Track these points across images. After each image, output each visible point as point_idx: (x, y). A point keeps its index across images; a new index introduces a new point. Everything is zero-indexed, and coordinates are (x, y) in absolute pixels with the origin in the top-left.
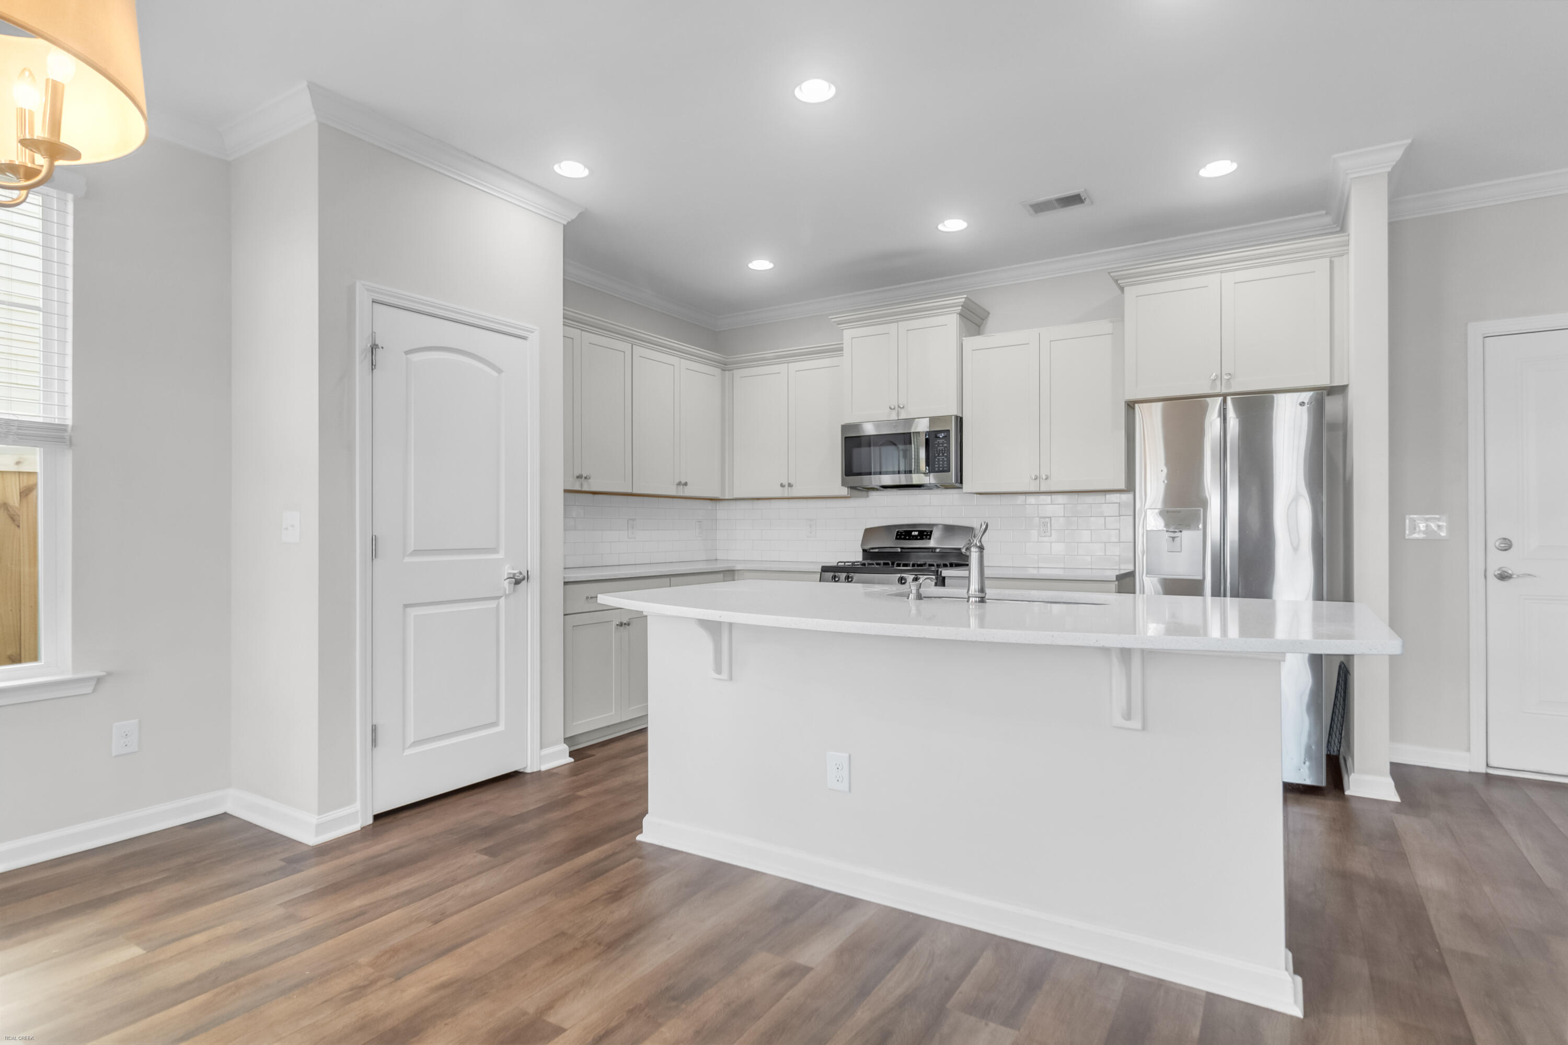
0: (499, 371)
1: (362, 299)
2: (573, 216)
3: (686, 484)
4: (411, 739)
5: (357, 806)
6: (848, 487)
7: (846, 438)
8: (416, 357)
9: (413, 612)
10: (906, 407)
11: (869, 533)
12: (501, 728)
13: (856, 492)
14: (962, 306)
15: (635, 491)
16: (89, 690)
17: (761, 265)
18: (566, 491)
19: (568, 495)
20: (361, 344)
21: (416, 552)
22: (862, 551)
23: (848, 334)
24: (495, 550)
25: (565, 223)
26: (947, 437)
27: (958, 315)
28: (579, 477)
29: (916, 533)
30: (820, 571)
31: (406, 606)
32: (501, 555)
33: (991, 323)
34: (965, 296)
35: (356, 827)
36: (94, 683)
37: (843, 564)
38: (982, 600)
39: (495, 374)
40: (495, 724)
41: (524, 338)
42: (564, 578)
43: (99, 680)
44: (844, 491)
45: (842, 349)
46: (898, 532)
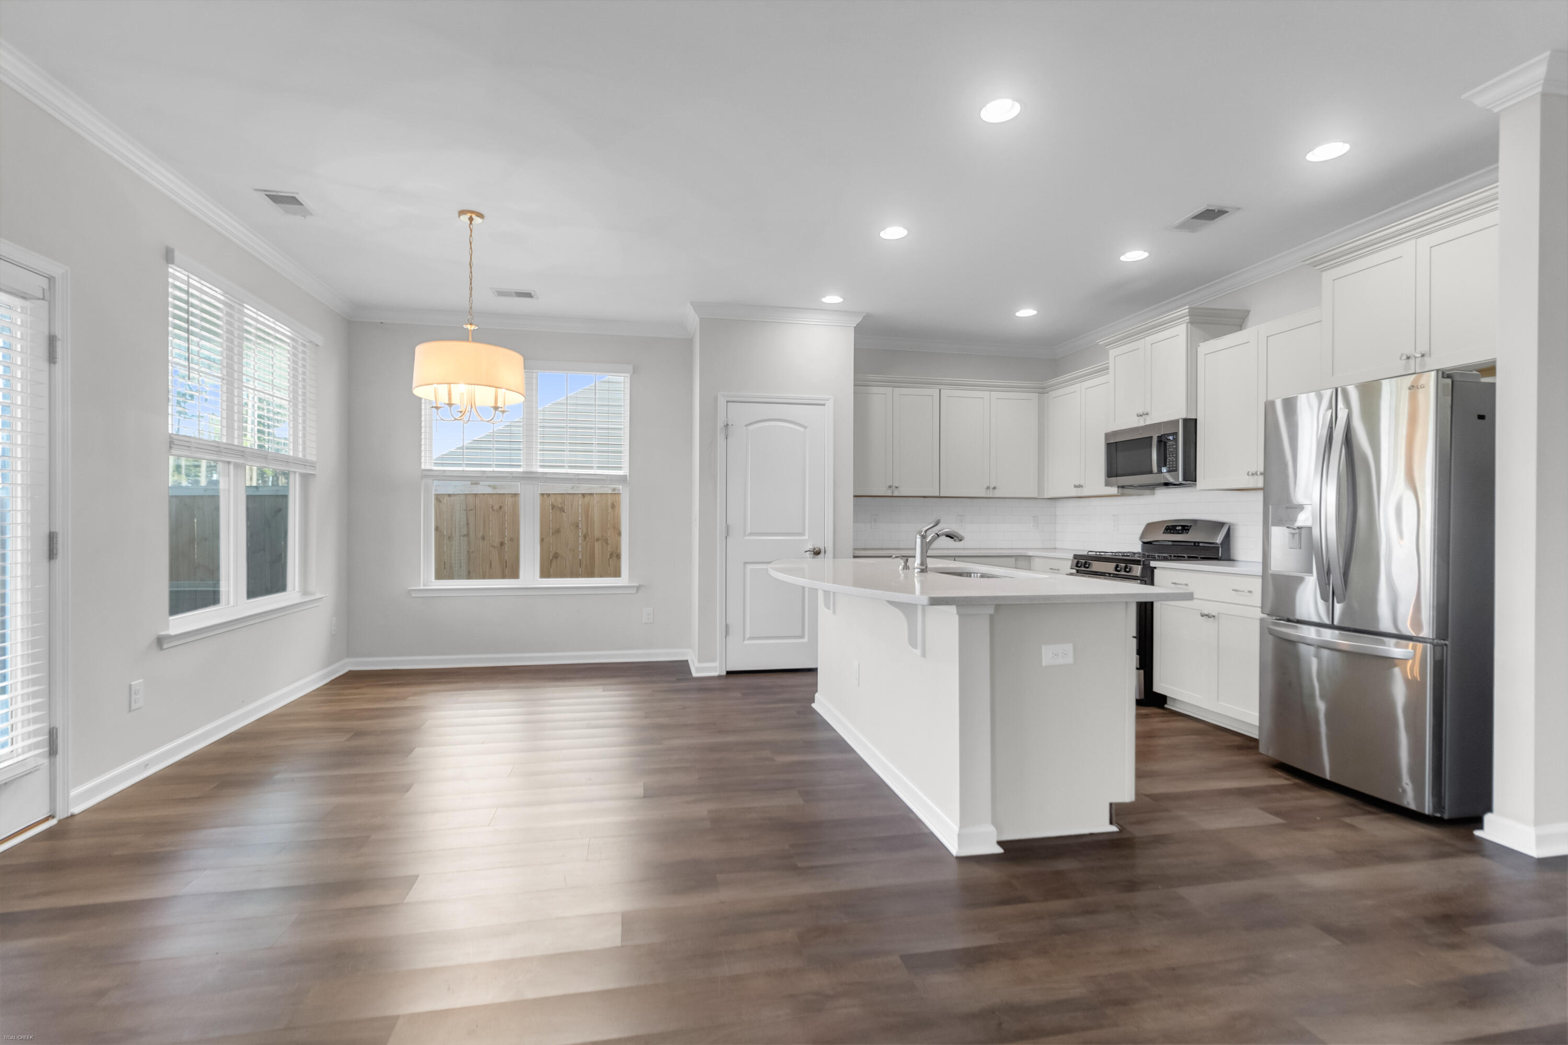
0: (805, 427)
1: (722, 402)
2: (859, 320)
3: (994, 488)
4: (748, 636)
5: (717, 664)
6: (1118, 487)
7: (1108, 444)
8: (751, 428)
9: (749, 567)
10: (1150, 414)
11: (1150, 527)
12: (806, 640)
13: (1126, 491)
14: (1189, 315)
15: (941, 495)
16: (634, 592)
17: (1026, 313)
18: (854, 496)
19: (855, 498)
20: (720, 424)
21: (751, 534)
22: (1141, 543)
23: (1112, 353)
24: (802, 534)
25: (855, 326)
26: (1176, 440)
27: (1189, 324)
28: (890, 487)
29: (1180, 528)
30: (1072, 558)
31: (745, 563)
32: (806, 537)
34: (1187, 307)
35: (716, 674)
36: (636, 589)
39: (802, 429)
40: (802, 637)
41: (824, 405)
42: (854, 553)
43: (638, 588)
44: (1114, 490)
45: (1107, 368)
46: (1167, 526)
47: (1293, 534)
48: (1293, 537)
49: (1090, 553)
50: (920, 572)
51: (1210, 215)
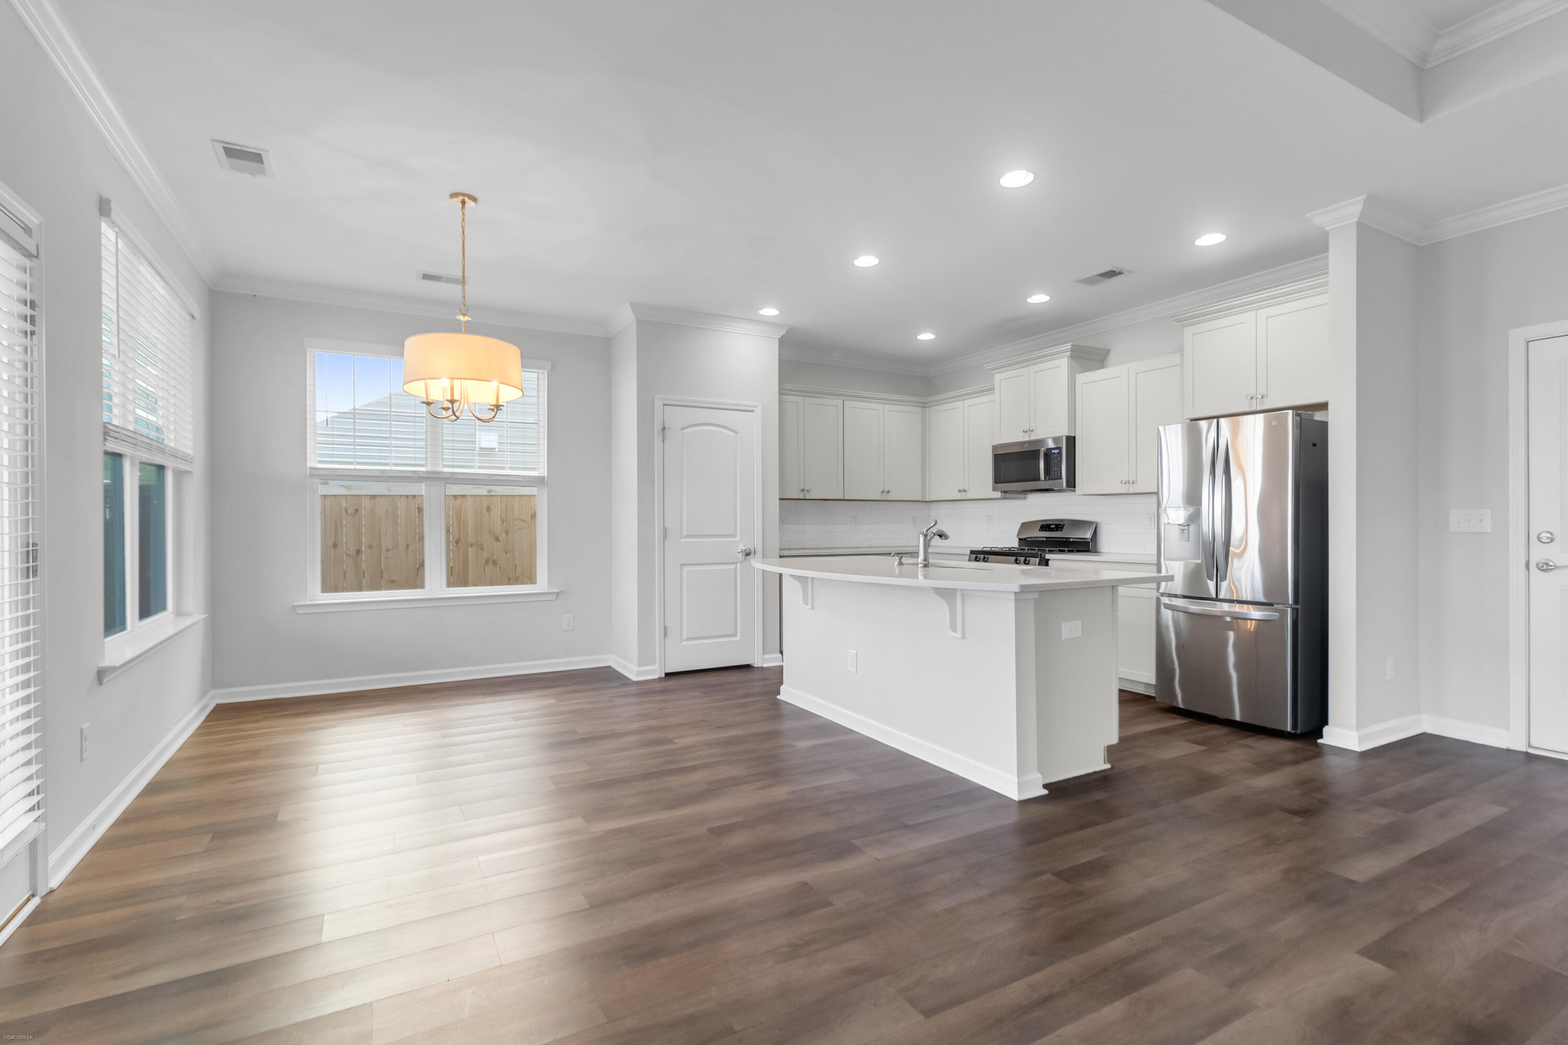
0: (736, 432)
1: (658, 404)
2: (783, 332)
3: (888, 492)
4: (685, 637)
5: (656, 667)
6: (1002, 492)
7: (995, 455)
8: (686, 431)
9: (686, 569)
10: (1034, 431)
11: (1025, 526)
12: (738, 638)
13: (1008, 495)
14: (1071, 351)
15: (845, 498)
16: (554, 598)
17: (926, 336)
18: (780, 499)
19: (781, 501)
20: (658, 427)
21: (687, 536)
22: (1018, 540)
23: (998, 377)
24: (734, 536)
25: (779, 337)
26: (1060, 453)
27: (1070, 358)
28: (803, 490)
29: (1054, 526)
30: (969, 553)
31: (682, 565)
32: (738, 538)
33: (1111, 358)
34: (1070, 344)
35: (656, 677)
36: (555, 596)
37: (990, 549)
38: (926, 566)
39: (734, 435)
40: (735, 635)
41: (752, 411)
42: (780, 553)
43: (558, 594)
44: (998, 494)
45: (993, 389)
46: (1042, 525)
47: (1183, 530)
48: (1183, 532)
49: (984, 549)
50: (924, 567)
51: (1111, 274)
